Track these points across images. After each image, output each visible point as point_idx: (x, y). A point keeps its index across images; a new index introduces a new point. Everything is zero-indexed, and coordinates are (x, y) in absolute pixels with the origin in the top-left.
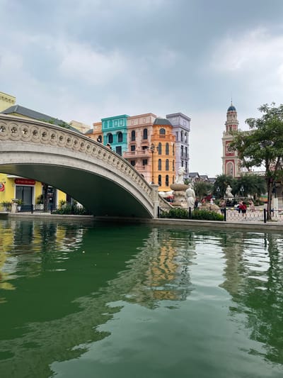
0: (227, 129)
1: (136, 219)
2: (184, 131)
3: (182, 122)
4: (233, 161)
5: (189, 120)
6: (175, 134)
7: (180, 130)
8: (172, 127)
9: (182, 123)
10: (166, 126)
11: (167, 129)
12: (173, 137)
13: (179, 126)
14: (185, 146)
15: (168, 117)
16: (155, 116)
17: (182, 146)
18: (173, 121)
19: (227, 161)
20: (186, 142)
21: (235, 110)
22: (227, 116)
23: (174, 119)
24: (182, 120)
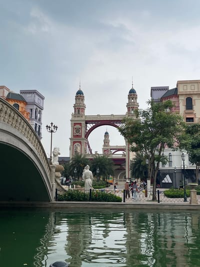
0: (75, 111)
1: (31, 203)
2: (39, 109)
3: (37, 99)
4: (80, 142)
5: (43, 98)
6: (29, 111)
7: (35, 107)
8: (26, 103)
9: (36, 101)
10: (20, 101)
11: (21, 105)
12: (27, 114)
13: (34, 104)
14: (38, 124)
15: (22, 92)
16: (8, 89)
17: (36, 124)
18: (28, 98)
19: (74, 142)
20: (40, 120)
21: (83, 94)
22: (76, 99)
23: (28, 95)
24: (37, 97)
